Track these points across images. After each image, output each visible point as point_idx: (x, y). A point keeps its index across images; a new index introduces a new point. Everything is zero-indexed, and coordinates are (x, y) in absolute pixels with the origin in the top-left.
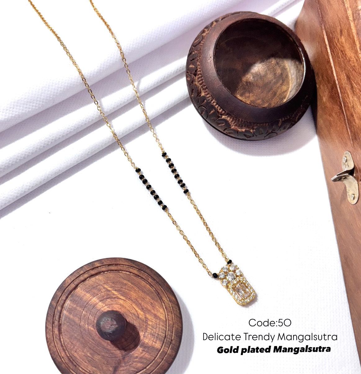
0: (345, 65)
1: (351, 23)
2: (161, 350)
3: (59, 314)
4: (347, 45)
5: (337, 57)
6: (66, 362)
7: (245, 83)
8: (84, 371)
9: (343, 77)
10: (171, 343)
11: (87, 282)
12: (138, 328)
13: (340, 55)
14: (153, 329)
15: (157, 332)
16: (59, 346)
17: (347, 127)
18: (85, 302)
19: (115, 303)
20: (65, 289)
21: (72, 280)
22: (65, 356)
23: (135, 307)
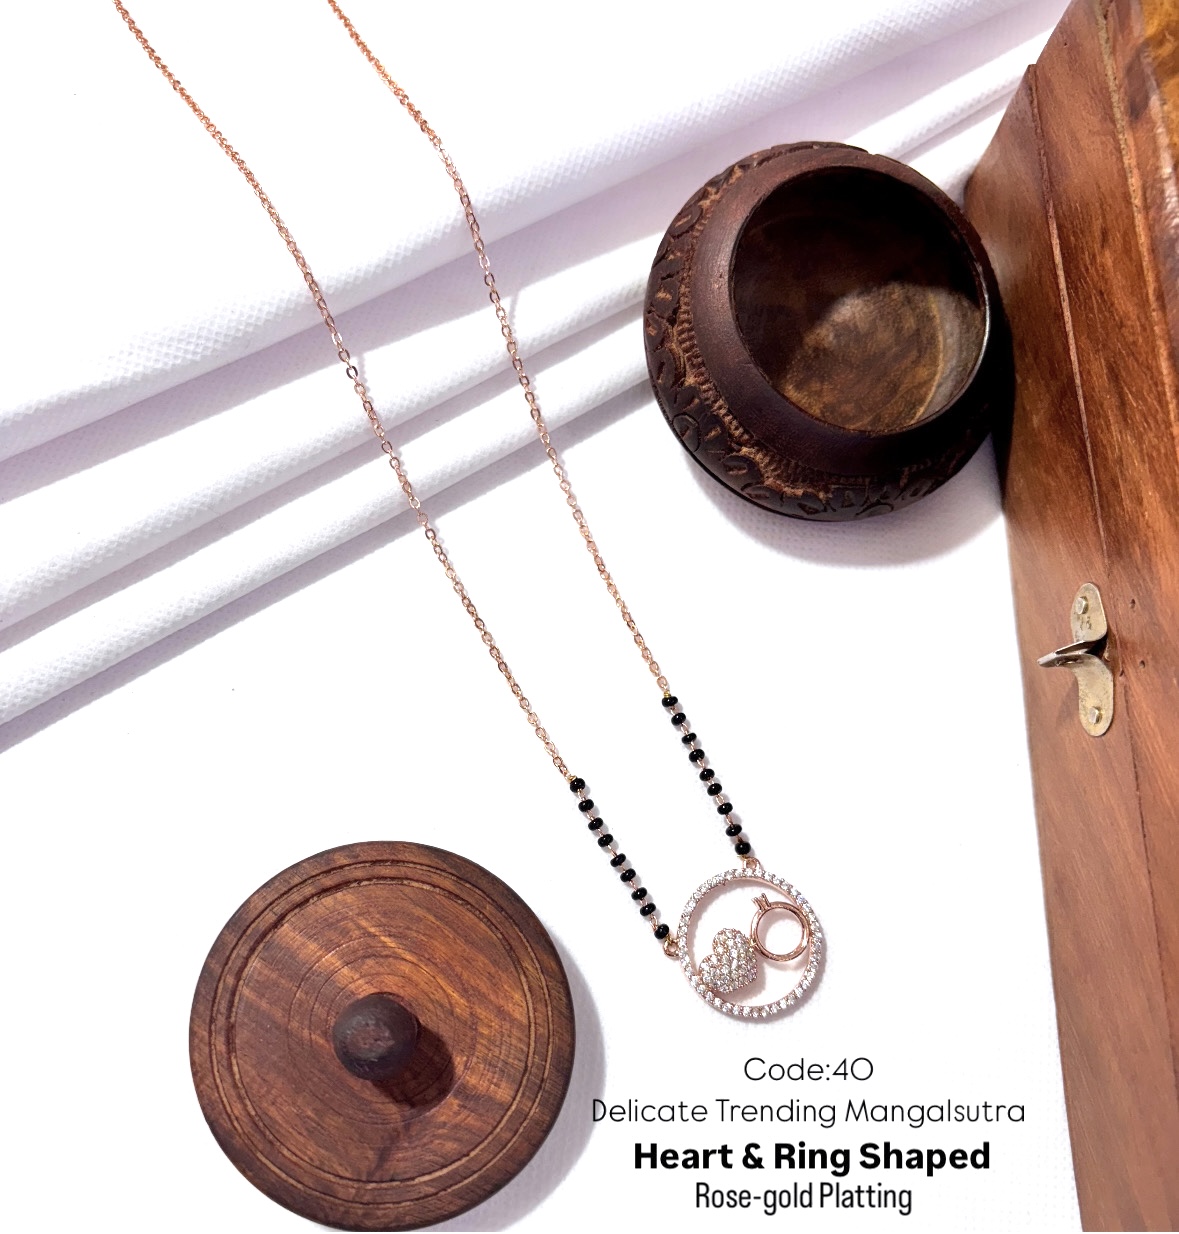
0: (1107, 334)
1: (1136, 214)
2: (513, 1107)
3: (228, 996)
4: (1119, 277)
5: (1085, 308)
6: (244, 1132)
7: (810, 352)
8: (294, 1158)
9: (1099, 367)
10: (540, 1087)
11: (310, 908)
12: (450, 1043)
13: (1094, 301)
14: (492, 1048)
15: (501, 1057)
16: (225, 1087)
17: (1096, 515)
18: (304, 964)
19: (388, 971)
20: (249, 926)
21: (268, 902)
22: (243, 1113)
23: (442, 983)
